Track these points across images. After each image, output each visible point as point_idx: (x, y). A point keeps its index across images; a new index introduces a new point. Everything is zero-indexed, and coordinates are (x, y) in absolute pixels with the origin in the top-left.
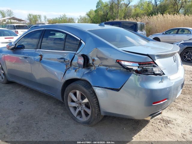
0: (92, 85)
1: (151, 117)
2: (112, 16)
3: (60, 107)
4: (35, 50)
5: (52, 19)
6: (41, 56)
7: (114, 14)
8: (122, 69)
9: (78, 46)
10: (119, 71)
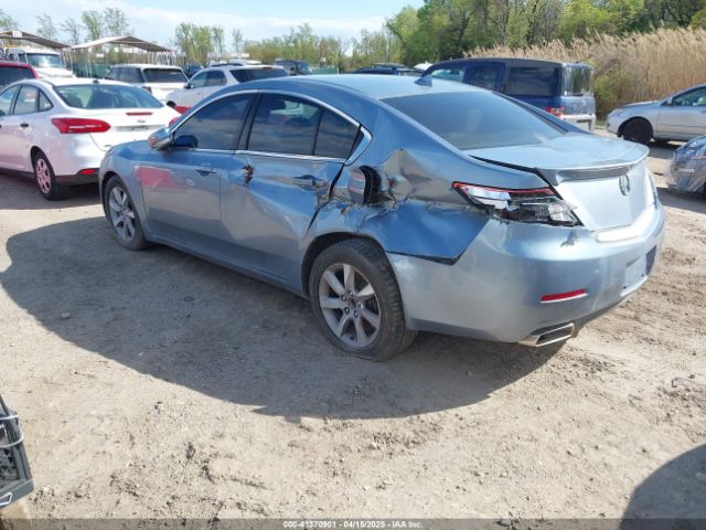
0: (385, 248)
1: (538, 337)
2: (483, 31)
3: (296, 314)
4: (232, 152)
5: (261, 42)
6: (250, 169)
7: (490, 24)
8: (468, 207)
9: (352, 141)
10: (459, 213)
